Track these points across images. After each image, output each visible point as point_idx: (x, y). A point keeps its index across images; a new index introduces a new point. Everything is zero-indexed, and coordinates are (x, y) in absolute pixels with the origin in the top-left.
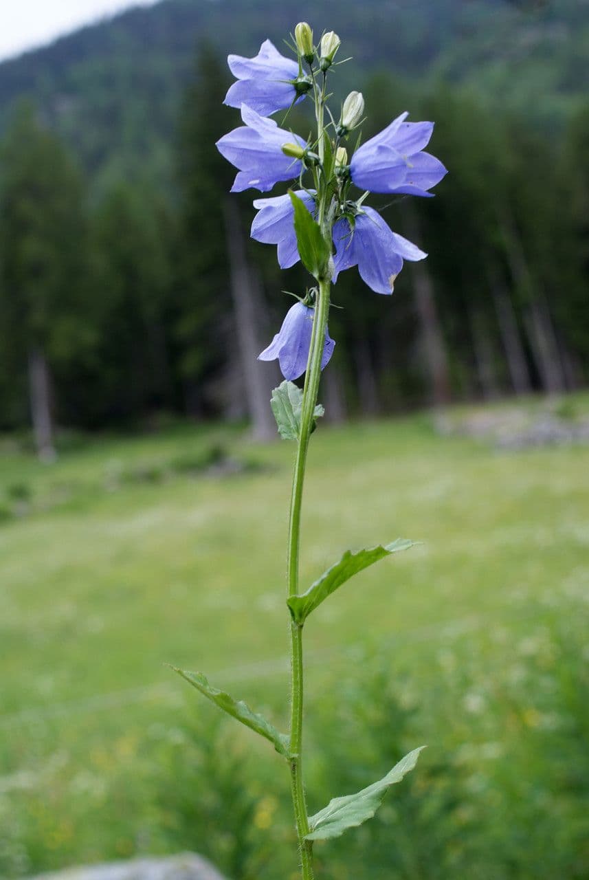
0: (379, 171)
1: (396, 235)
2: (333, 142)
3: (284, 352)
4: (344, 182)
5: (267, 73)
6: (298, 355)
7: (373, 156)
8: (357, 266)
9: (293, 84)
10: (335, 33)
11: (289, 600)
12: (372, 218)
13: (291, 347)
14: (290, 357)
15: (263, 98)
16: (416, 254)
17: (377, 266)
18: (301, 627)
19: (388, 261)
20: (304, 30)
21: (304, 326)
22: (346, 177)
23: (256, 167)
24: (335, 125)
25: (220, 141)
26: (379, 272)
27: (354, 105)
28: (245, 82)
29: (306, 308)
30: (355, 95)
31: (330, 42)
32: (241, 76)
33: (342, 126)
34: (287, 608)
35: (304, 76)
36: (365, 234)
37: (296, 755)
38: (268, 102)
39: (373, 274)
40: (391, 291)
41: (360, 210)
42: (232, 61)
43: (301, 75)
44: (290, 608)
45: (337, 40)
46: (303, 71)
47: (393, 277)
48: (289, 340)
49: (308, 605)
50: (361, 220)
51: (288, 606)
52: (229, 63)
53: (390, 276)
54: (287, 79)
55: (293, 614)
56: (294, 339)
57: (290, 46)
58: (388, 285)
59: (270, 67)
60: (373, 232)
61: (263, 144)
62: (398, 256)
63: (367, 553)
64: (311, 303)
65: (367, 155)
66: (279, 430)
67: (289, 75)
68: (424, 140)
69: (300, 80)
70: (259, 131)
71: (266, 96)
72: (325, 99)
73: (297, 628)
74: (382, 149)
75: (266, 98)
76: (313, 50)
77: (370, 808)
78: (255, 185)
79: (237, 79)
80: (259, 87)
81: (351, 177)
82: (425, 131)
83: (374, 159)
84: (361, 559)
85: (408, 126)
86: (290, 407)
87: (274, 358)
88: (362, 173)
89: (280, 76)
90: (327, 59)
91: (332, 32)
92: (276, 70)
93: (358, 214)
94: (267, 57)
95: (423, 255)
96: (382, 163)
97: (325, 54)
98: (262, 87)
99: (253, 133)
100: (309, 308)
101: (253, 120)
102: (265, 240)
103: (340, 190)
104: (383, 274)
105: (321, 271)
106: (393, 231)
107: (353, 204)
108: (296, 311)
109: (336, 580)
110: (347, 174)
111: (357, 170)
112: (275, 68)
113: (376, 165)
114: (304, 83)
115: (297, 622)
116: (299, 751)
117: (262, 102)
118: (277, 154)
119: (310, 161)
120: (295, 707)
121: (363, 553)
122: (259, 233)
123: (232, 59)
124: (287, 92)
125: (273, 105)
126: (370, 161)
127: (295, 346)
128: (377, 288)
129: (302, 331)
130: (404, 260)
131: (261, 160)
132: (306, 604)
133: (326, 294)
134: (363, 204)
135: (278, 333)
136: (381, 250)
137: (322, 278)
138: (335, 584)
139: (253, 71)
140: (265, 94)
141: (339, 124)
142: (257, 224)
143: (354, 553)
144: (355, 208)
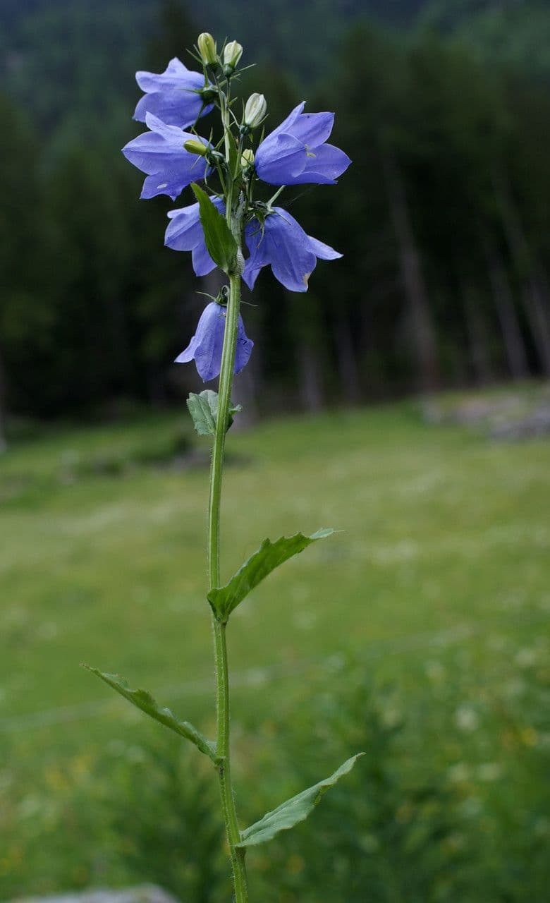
0: (280, 160)
1: (311, 238)
2: (237, 140)
3: (199, 352)
4: (251, 180)
5: (174, 85)
6: (214, 355)
7: (275, 147)
8: (269, 266)
9: (199, 93)
10: (238, 42)
11: (209, 595)
12: (283, 218)
13: (206, 347)
14: (205, 358)
15: (170, 109)
16: (331, 254)
17: (290, 265)
18: (224, 624)
19: (301, 260)
20: (207, 40)
21: (218, 324)
22: (252, 173)
23: (162, 170)
24: (238, 125)
25: (127, 146)
26: (292, 271)
27: (256, 105)
28: (153, 95)
29: (220, 307)
30: (257, 96)
31: (233, 50)
32: (149, 90)
33: (245, 124)
34: (208, 603)
35: (209, 85)
36: (276, 233)
37: (224, 757)
38: (176, 114)
39: (287, 274)
40: (306, 288)
41: (270, 210)
42: (140, 77)
43: (207, 84)
44: (211, 604)
45: (240, 47)
46: (209, 81)
47: (307, 276)
48: (204, 340)
49: (230, 598)
50: (272, 219)
51: (209, 601)
52: (137, 79)
53: (304, 274)
54: (193, 89)
55: (214, 610)
56: (208, 338)
57: (195, 57)
58: (303, 284)
59: (178, 79)
60: (284, 230)
61: (168, 147)
62: (311, 255)
63: (287, 540)
64: (223, 303)
65: (269, 147)
66: (195, 428)
67: (195, 85)
68: (326, 131)
69: (205, 89)
70: (164, 135)
71: (174, 107)
72: (230, 103)
73: (219, 626)
74: (282, 138)
75: (174, 109)
76: (217, 59)
77: (303, 811)
78: (163, 189)
79: (145, 93)
80: (166, 100)
81: (256, 172)
82: (327, 122)
83: (275, 149)
84: (281, 548)
85: (308, 117)
86: (209, 409)
87: (191, 359)
88: (266, 164)
89: (185, 86)
90: (229, 65)
91: (235, 42)
92: (183, 82)
93: (268, 213)
94: (174, 71)
95: (339, 256)
96: (283, 152)
97: (227, 60)
98: (170, 97)
99: (158, 137)
100: (222, 306)
101: (157, 126)
102: (179, 247)
103: (247, 188)
104: (297, 273)
105: (231, 265)
106: (308, 234)
107: (263, 204)
108: (210, 310)
109: (256, 573)
110: (252, 170)
111: (261, 163)
112: (182, 79)
113: (278, 155)
114: (210, 91)
115: (219, 620)
116: (227, 754)
117: (170, 115)
118: (181, 154)
119: (215, 159)
120: (221, 707)
121: (282, 542)
122: (172, 240)
123: (140, 75)
124: (194, 101)
125: (182, 117)
126: (272, 152)
127: (210, 345)
128: (291, 287)
129: (216, 329)
130: (317, 258)
131: (167, 163)
132: (227, 600)
133: (236, 287)
134: (273, 205)
135: (194, 335)
136: (293, 247)
137: (231, 272)
138: (257, 577)
139: (160, 84)
140: (172, 105)
141: (242, 123)
142: (170, 232)
143: (273, 542)
144: (265, 208)
